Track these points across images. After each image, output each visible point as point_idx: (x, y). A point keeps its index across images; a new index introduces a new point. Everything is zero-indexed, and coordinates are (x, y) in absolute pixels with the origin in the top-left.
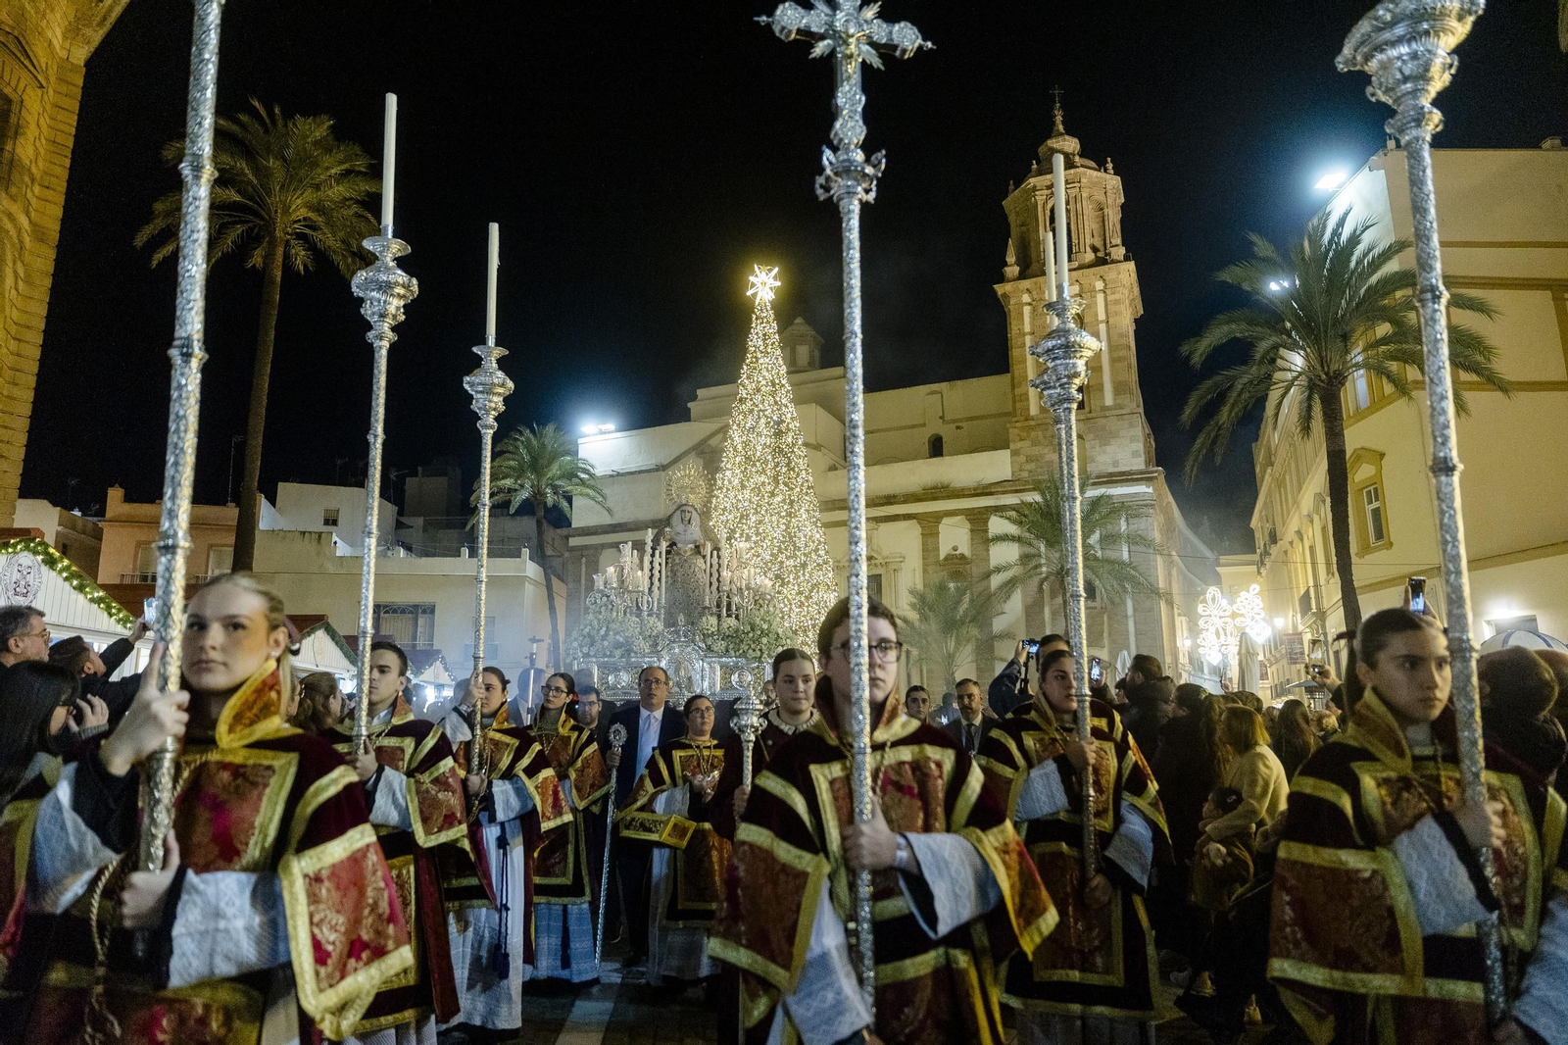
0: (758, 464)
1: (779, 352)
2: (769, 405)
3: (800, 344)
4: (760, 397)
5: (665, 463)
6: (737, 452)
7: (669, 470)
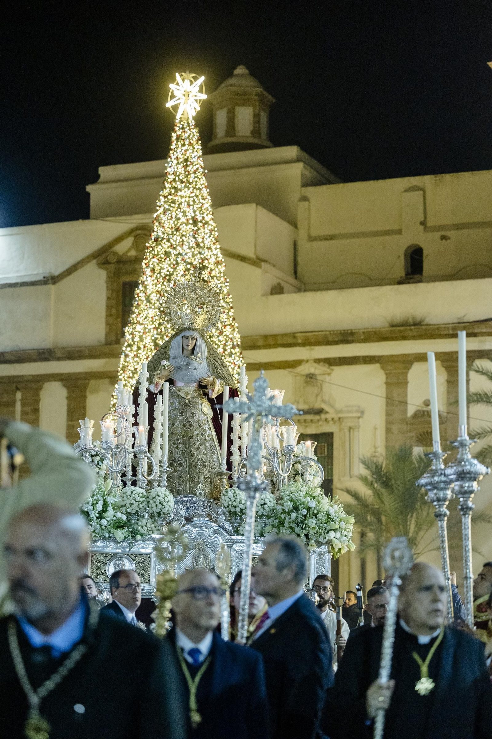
1: (203, 181)
2: (190, 248)
3: (242, 105)
4: (179, 238)
5: (56, 273)
6: (151, 303)
7: (61, 284)
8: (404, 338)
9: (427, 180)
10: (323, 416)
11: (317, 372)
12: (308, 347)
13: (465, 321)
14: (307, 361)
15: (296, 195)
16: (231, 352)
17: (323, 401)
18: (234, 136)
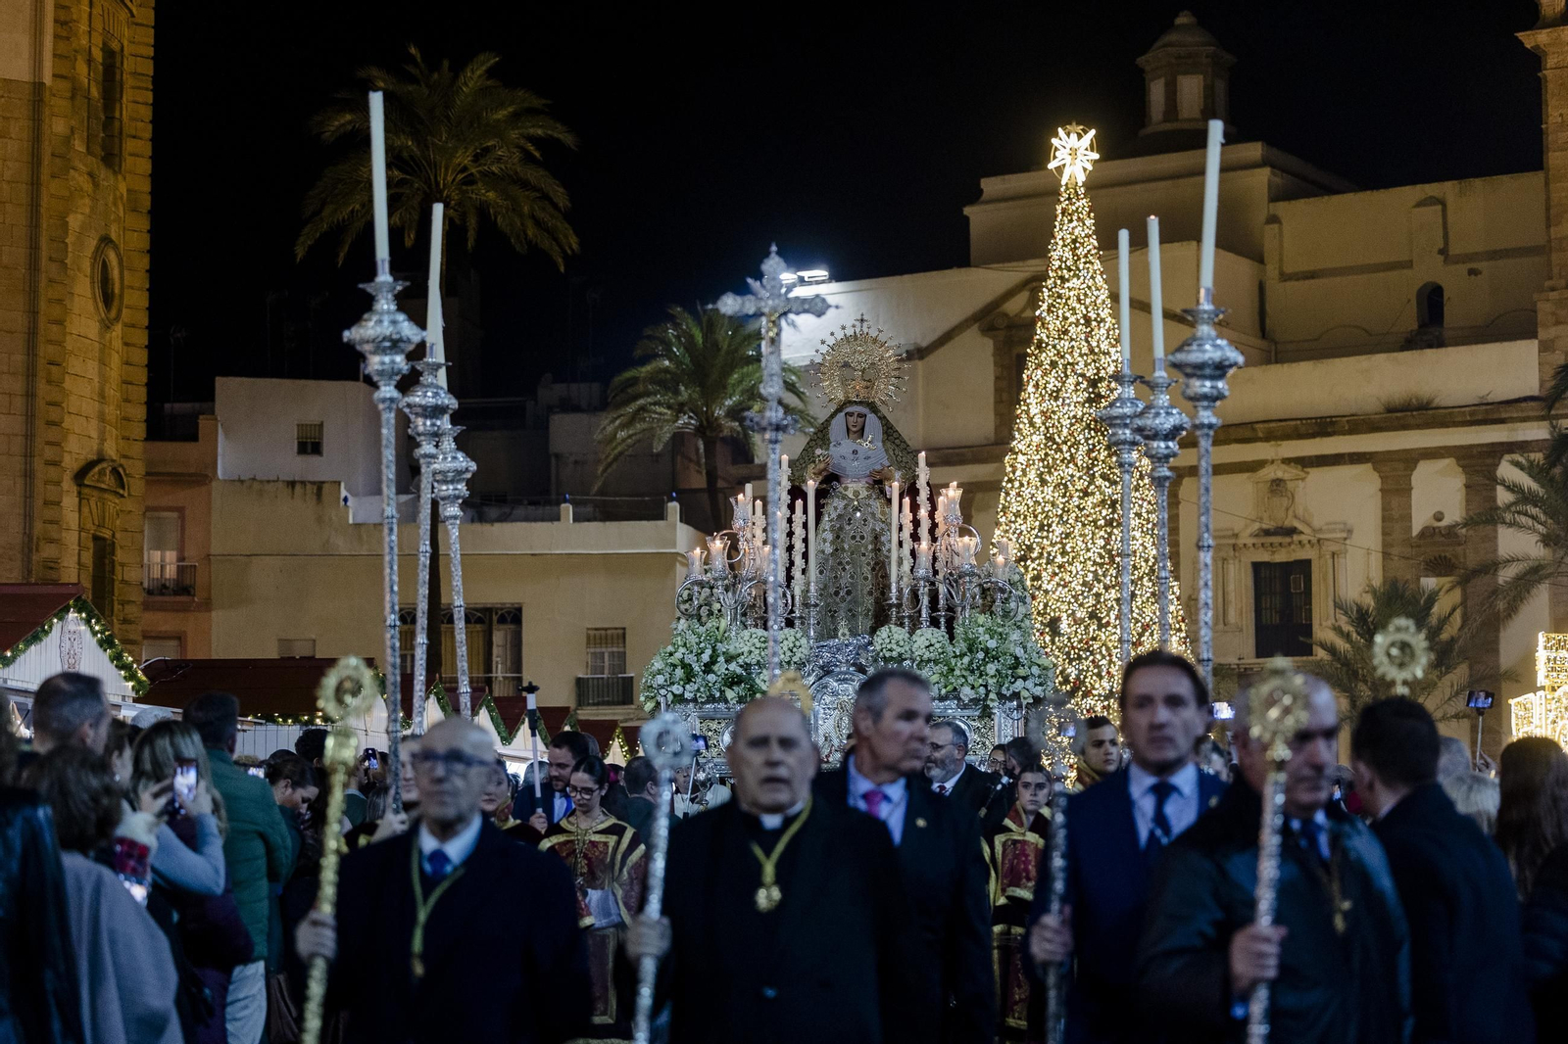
0: (1065, 448)
2: (1081, 355)
3: (1186, 73)
4: (1067, 343)
5: (924, 344)
6: (1034, 427)
7: (931, 358)
8: (1405, 427)
9: (1447, 189)
10: (1296, 538)
11: (1286, 476)
12: (1273, 443)
13: (1490, 401)
14: (1273, 462)
15: (1262, 217)
16: (1138, 484)
17: (1295, 517)
18: (1177, 120)
